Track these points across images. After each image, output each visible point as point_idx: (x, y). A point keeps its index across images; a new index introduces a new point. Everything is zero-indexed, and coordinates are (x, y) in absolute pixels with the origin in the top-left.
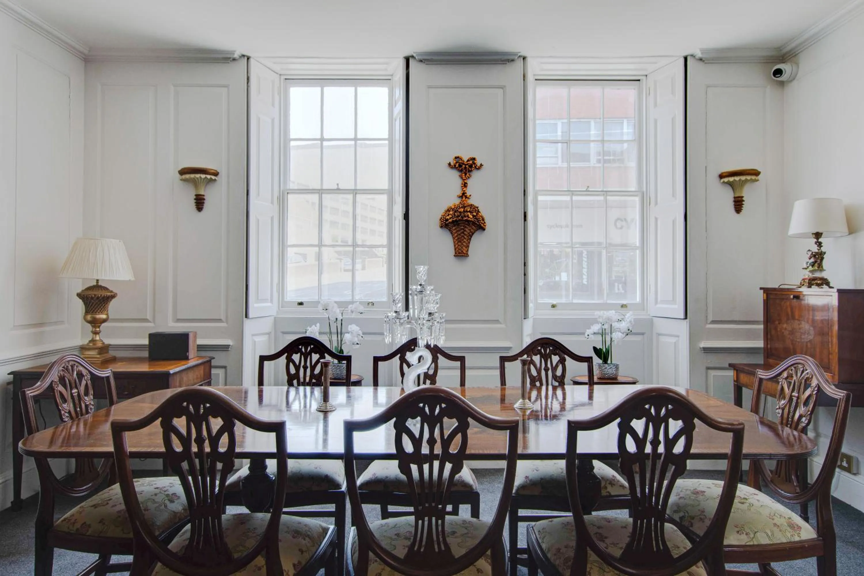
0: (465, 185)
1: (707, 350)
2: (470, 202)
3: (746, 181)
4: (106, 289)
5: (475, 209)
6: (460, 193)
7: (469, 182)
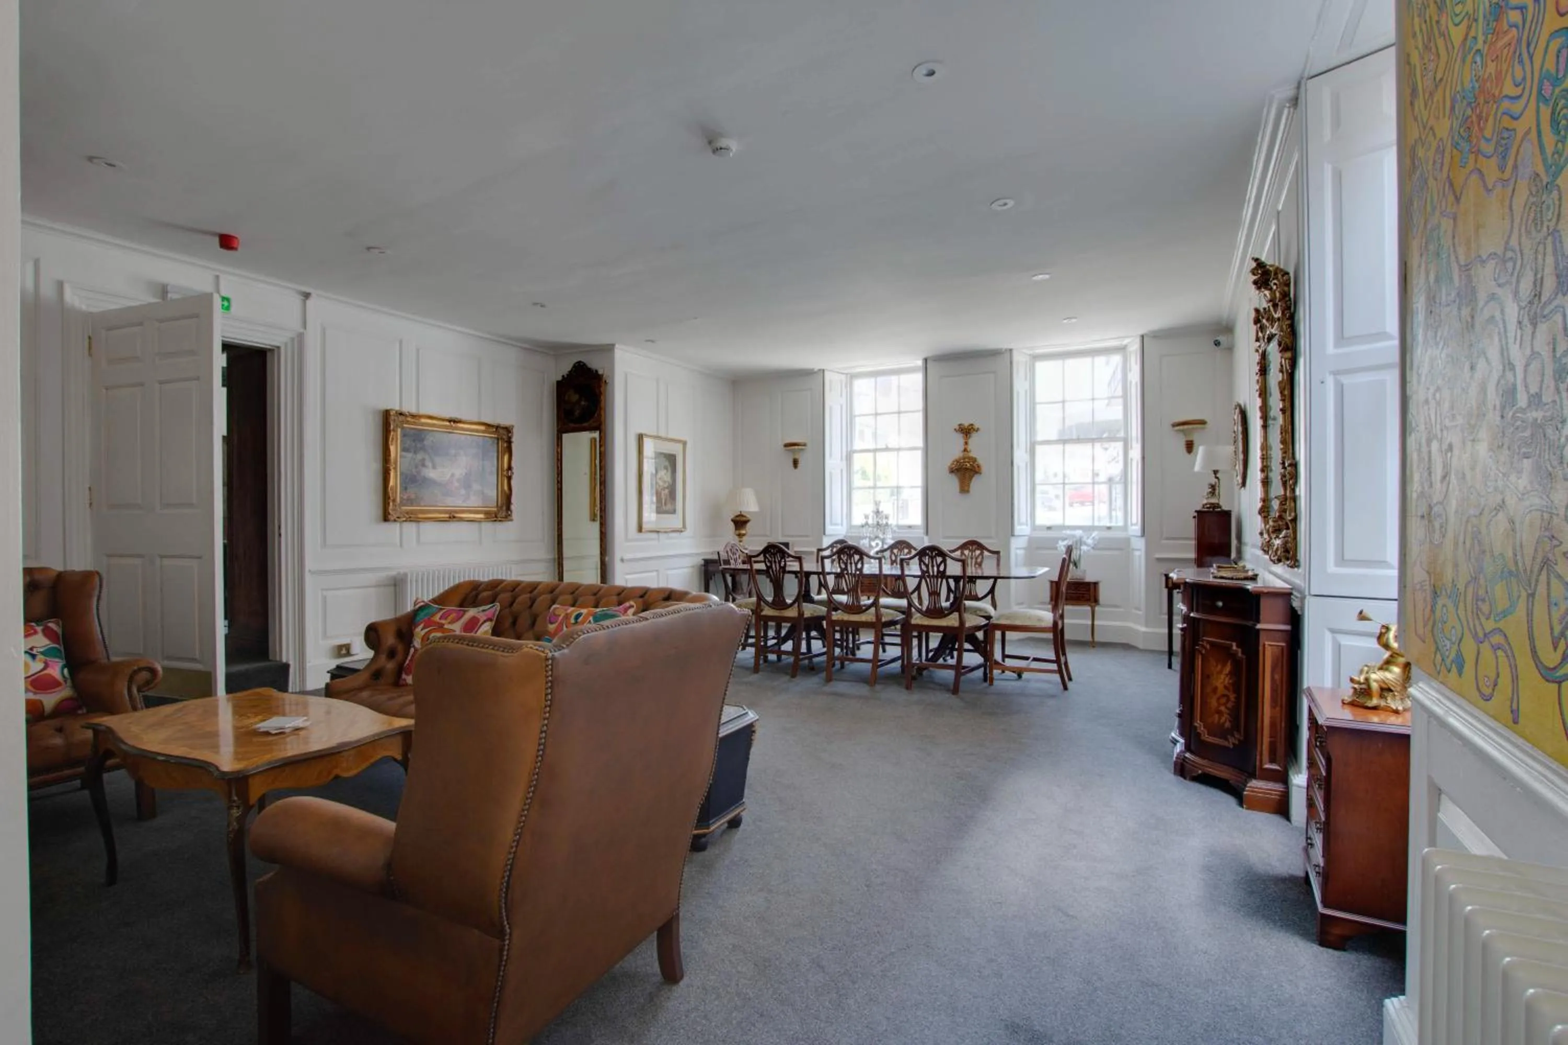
0: (966, 443)
1: (1159, 560)
2: (972, 454)
3: (1196, 429)
4: (745, 517)
5: (975, 460)
6: (962, 449)
7: (970, 441)
